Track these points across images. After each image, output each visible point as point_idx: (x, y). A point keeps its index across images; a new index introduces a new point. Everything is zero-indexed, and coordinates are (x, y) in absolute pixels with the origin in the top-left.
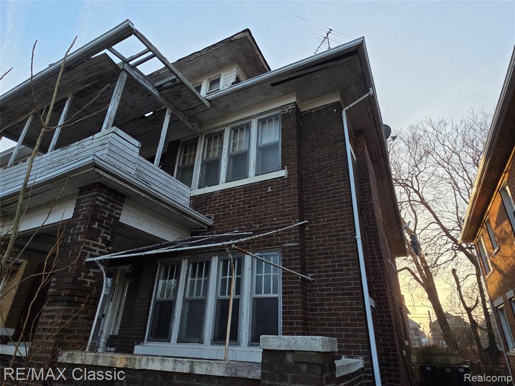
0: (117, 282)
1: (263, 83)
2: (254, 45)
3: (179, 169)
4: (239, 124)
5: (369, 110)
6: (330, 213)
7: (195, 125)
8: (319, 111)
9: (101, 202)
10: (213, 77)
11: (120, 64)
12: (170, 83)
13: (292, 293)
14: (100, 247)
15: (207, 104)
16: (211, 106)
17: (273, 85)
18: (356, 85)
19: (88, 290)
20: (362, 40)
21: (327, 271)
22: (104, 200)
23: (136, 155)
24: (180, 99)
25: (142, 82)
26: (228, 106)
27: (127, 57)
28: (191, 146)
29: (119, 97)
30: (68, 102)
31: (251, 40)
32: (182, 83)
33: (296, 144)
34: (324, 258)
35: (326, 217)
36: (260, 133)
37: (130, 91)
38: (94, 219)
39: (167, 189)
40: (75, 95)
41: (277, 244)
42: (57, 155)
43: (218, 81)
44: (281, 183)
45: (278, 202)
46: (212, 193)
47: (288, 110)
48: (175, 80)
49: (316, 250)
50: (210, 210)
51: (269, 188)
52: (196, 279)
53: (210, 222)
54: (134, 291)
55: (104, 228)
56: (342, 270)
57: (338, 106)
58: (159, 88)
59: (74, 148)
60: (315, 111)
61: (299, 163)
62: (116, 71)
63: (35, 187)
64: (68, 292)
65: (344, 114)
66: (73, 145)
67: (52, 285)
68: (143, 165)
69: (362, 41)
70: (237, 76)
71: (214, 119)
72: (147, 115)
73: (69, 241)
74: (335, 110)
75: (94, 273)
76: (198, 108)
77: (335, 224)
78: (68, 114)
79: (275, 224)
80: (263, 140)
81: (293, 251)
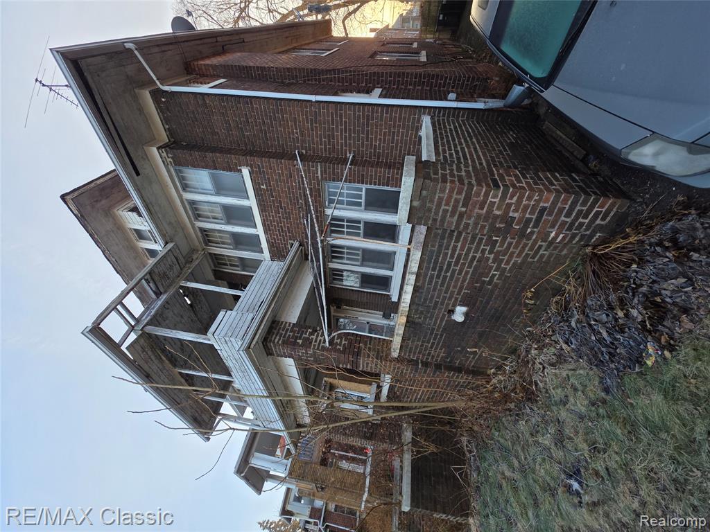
0: (343, 315)
1: (137, 186)
2: (82, 190)
3: (243, 270)
4: (190, 212)
5: (156, 50)
6: (288, 125)
7: (195, 257)
8: (165, 120)
9: (280, 339)
10: (133, 237)
11: (136, 333)
12: (151, 284)
13: (363, 175)
14: (317, 337)
15: (170, 246)
16: (172, 242)
17: (138, 174)
18: (124, 65)
19: (350, 343)
20: (55, 53)
21: (346, 137)
22: (278, 337)
23: (234, 313)
24: (168, 273)
25: (153, 312)
26: (170, 223)
27: (126, 328)
28: (217, 260)
29: (174, 331)
30: (183, 372)
31: (76, 194)
32: (150, 273)
33: (211, 154)
34: (333, 139)
35: (292, 130)
36: (200, 190)
37: (165, 321)
38: (295, 344)
39: (265, 282)
40: (175, 366)
41: (318, 185)
42: (237, 375)
43: (137, 231)
44: (257, 174)
45: (276, 180)
46: (268, 241)
47: (168, 157)
48: (146, 280)
49: (326, 146)
50: (285, 244)
51: (262, 187)
52: (345, 256)
53: (296, 244)
54: (351, 303)
55: (302, 335)
56: (346, 122)
57: (156, 94)
58: (158, 294)
59: (229, 363)
60: (167, 124)
61: (233, 152)
62: (144, 335)
63: (267, 388)
64: (351, 356)
65: (165, 88)
66: (227, 364)
67: (345, 366)
68: (243, 305)
69: (57, 52)
70: (129, 211)
71: (187, 237)
72: (189, 302)
73: (312, 359)
74: (163, 100)
75: (337, 339)
76: (176, 255)
77: (300, 122)
78: (194, 369)
79: (299, 185)
80: (208, 188)
81: (325, 170)
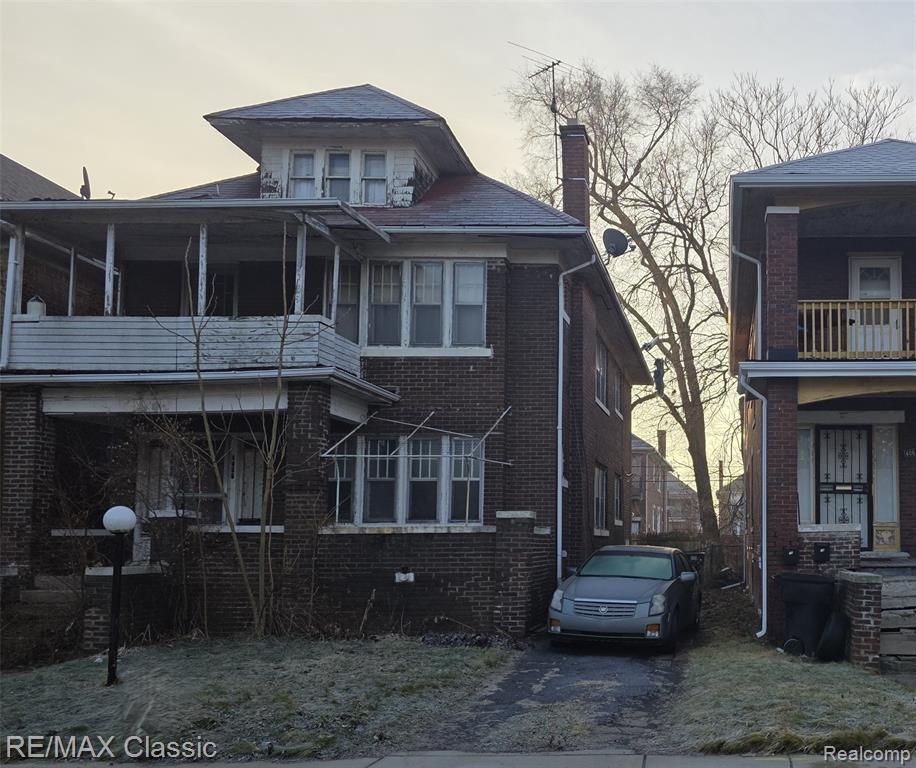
4: (424, 260)
6: (535, 401)
8: (533, 269)
10: (374, 149)
21: (528, 458)
33: (504, 317)
34: (525, 446)
35: (531, 405)
36: (456, 284)
41: (481, 431)
44: (486, 364)
45: (481, 385)
47: (496, 265)
49: (518, 437)
50: (392, 381)
51: (471, 367)
53: (396, 397)
56: (541, 458)
65: (561, 281)
70: (415, 167)
74: (551, 276)
77: (539, 413)
80: (461, 298)
81: (497, 440)
